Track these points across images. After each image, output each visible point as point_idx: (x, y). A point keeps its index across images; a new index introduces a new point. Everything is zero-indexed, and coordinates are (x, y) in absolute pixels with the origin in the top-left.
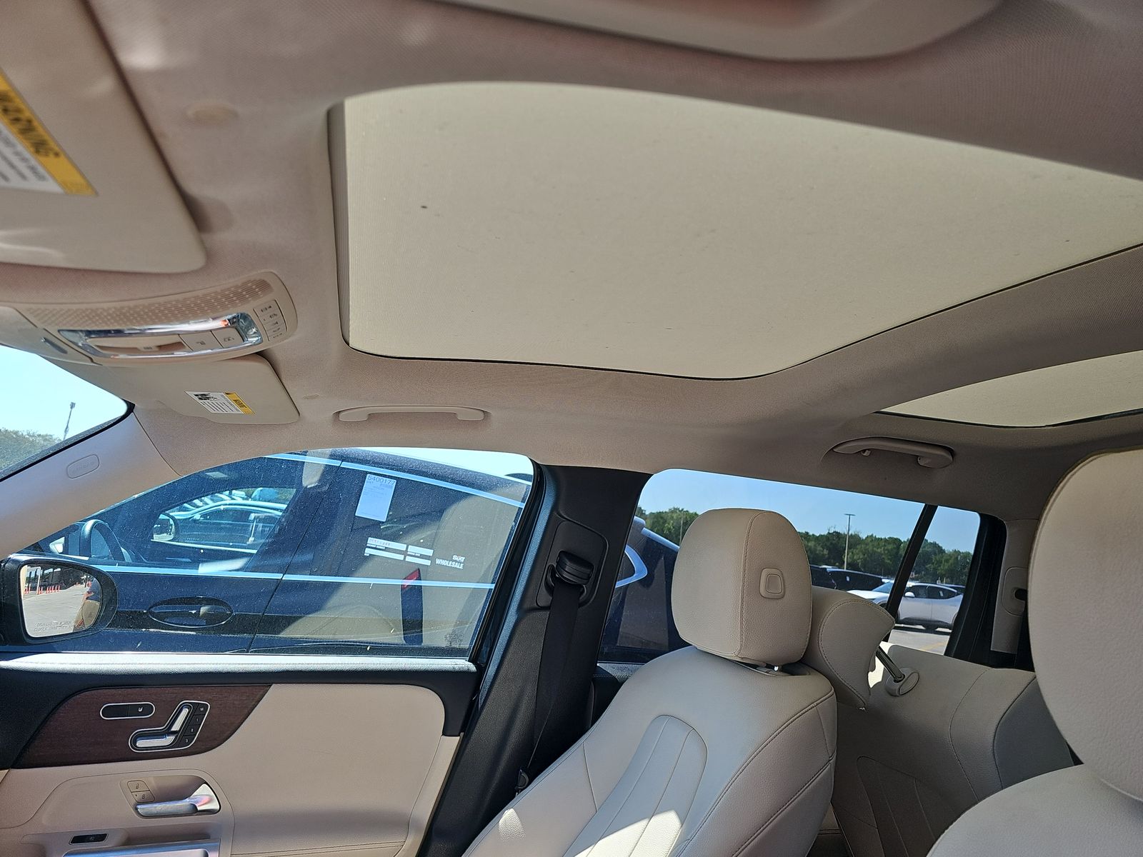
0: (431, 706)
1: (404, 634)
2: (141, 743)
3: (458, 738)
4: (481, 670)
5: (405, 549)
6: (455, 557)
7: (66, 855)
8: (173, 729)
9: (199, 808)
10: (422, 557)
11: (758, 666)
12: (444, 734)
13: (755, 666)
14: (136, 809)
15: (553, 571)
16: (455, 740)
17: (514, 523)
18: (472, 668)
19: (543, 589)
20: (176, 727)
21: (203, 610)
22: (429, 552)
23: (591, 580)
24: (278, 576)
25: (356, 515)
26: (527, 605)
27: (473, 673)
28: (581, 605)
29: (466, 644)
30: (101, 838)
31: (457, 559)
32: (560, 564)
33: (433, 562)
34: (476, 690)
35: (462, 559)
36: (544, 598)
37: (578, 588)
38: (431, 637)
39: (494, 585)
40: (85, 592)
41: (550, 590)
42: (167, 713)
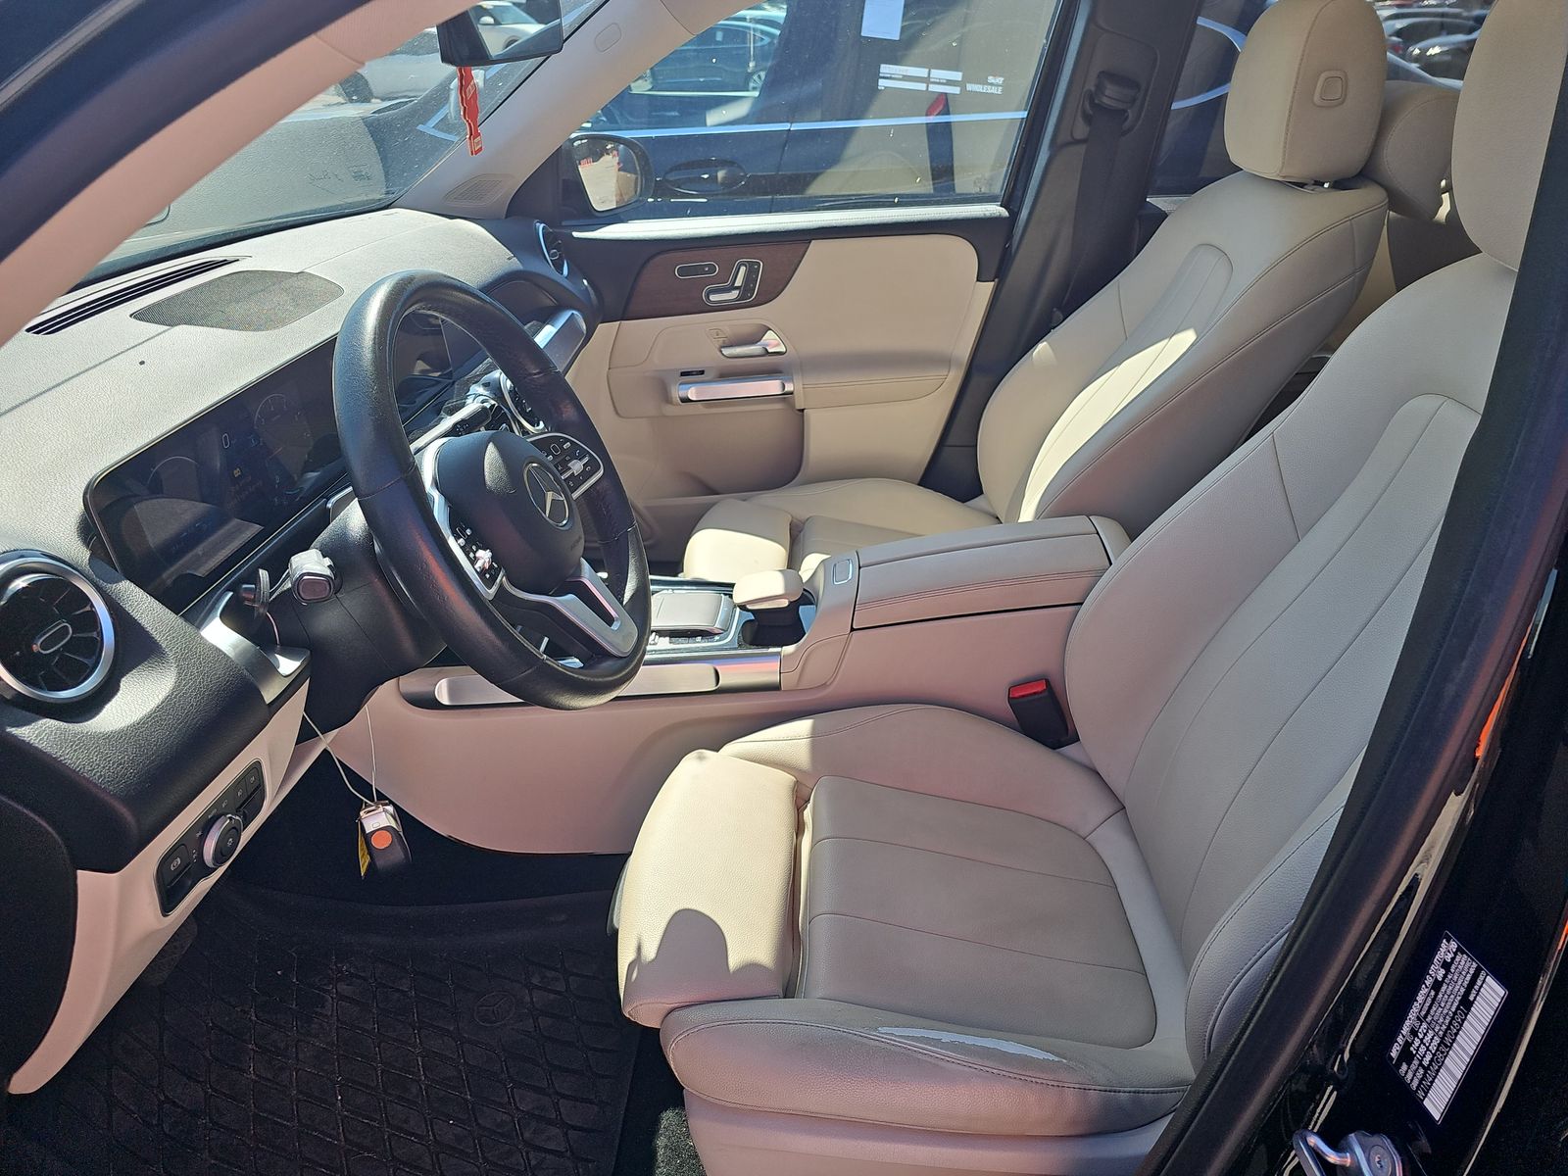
0: (963, 255)
1: (934, 184)
2: (713, 298)
3: (993, 283)
4: (1014, 215)
5: (926, 76)
6: (991, 79)
7: (681, 384)
8: (736, 285)
9: (770, 351)
10: (949, 83)
11: (1306, 184)
12: (978, 280)
13: (1301, 185)
14: (721, 351)
15: (1091, 97)
16: (989, 286)
17: (1045, 41)
18: (1005, 213)
19: (1080, 121)
20: (738, 283)
21: (721, 174)
22: (957, 76)
23: (1138, 103)
24: (785, 126)
25: (863, 34)
26: (1061, 139)
27: (1006, 218)
28: (1124, 133)
29: (998, 188)
30: (702, 372)
31: (993, 81)
32: (1099, 87)
33: (963, 88)
34: (1010, 237)
35: (1000, 80)
36: (1081, 130)
37: (1121, 114)
38: (963, 183)
39: (1026, 113)
40: (615, 163)
41: (1088, 119)
42: (729, 271)
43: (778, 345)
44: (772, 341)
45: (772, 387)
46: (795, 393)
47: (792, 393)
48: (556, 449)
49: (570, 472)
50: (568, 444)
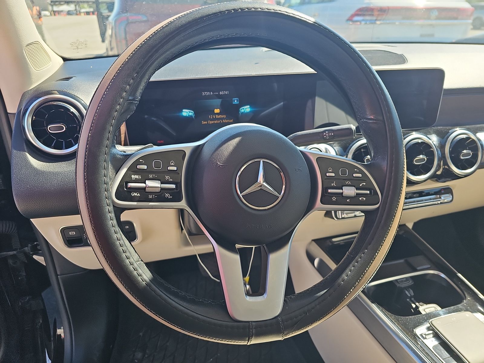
48: (344, 173)
49: (340, 191)
50: (360, 175)
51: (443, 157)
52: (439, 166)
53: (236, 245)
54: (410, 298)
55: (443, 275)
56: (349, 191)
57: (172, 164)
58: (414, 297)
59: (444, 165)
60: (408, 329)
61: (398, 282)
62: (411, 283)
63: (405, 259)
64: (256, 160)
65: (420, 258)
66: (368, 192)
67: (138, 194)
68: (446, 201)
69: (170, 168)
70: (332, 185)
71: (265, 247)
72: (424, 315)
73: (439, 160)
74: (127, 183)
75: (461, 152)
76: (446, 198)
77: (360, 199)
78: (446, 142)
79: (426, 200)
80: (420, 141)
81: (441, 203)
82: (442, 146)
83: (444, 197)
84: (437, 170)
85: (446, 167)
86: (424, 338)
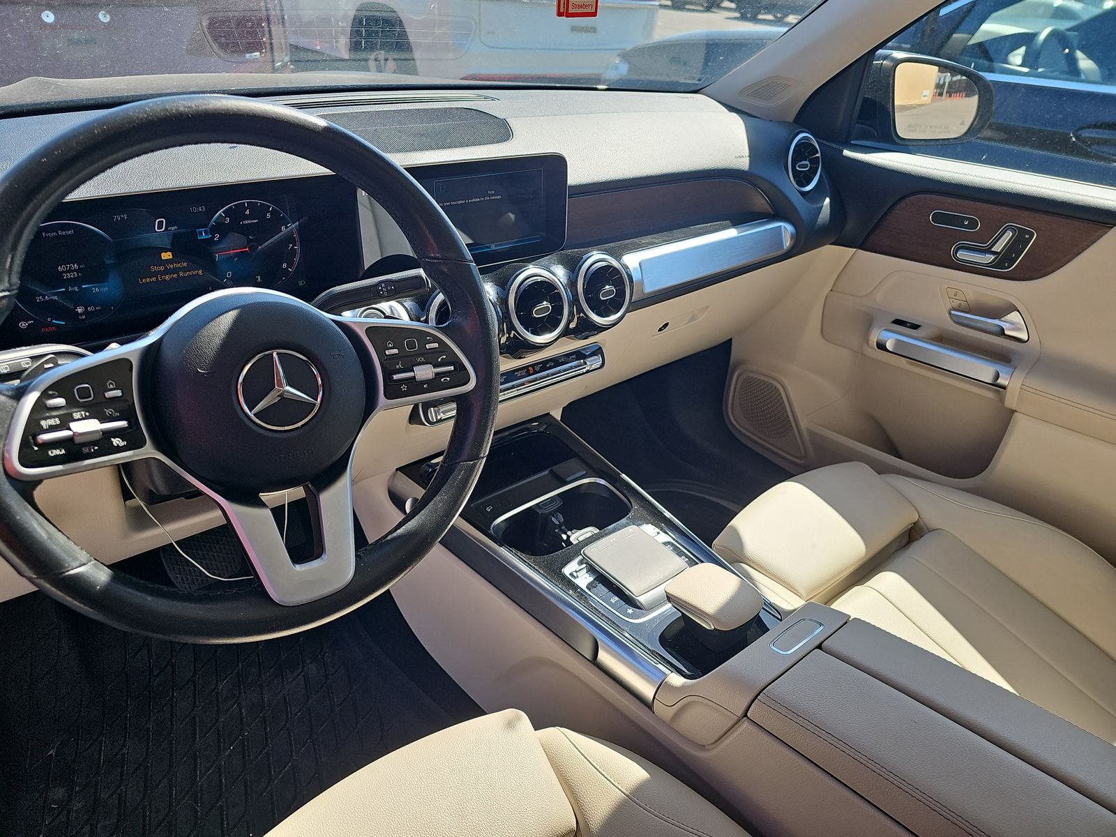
2: (962, 255)
7: (887, 330)
8: (993, 249)
9: (1007, 332)
14: (951, 313)
20: (998, 247)
30: (915, 327)
42: (992, 231)
43: (1018, 329)
44: (1014, 324)
45: (984, 371)
46: (1008, 389)
47: (1004, 388)
48: (411, 345)
49: (410, 374)
50: (436, 345)
51: (575, 301)
52: (571, 314)
53: (261, 494)
54: (559, 527)
55: (602, 482)
56: (424, 372)
57: (112, 386)
58: (565, 523)
59: (578, 313)
60: (554, 570)
61: (539, 507)
62: (559, 503)
63: (550, 469)
64: (266, 353)
65: (572, 463)
66: (452, 368)
67: (61, 451)
68: (593, 367)
69: (109, 394)
70: (397, 367)
71: (310, 486)
72: (577, 544)
73: (571, 306)
74: (34, 437)
75: (600, 290)
76: (594, 362)
77: (442, 380)
78: (578, 276)
79: (564, 371)
80: (539, 279)
81: (588, 372)
82: (572, 283)
83: (590, 361)
84: (569, 322)
85: (582, 315)
86: (575, 578)
